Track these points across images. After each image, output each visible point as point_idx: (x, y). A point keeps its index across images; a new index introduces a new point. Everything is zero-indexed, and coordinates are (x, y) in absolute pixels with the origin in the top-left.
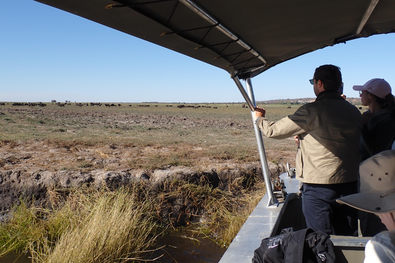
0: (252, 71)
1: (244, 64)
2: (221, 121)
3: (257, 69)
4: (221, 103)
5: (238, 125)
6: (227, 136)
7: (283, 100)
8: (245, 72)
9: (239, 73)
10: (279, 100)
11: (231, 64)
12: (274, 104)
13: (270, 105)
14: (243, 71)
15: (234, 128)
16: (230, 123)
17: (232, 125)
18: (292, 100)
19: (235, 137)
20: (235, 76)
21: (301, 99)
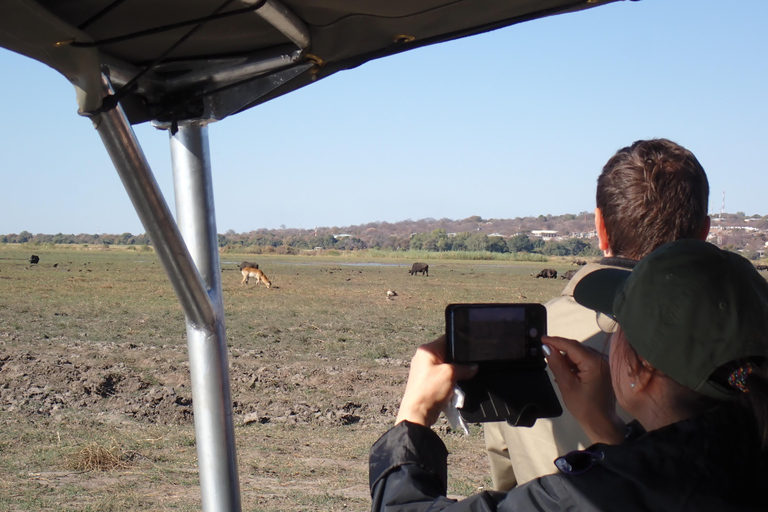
0: (221, 77)
1: (174, 36)
2: (47, 358)
3: (251, 69)
4: (71, 240)
5: (145, 386)
6: (44, 477)
7: (446, 223)
8: (175, 82)
9: (133, 84)
10: (422, 224)
11: (81, 37)
12: (394, 245)
13: (369, 254)
14: (163, 75)
15: (112, 414)
16: (95, 378)
17: (108, 387)
18: (498, 224)
19: (93, 485)
20: (109, 103)
21: (546, 221)
